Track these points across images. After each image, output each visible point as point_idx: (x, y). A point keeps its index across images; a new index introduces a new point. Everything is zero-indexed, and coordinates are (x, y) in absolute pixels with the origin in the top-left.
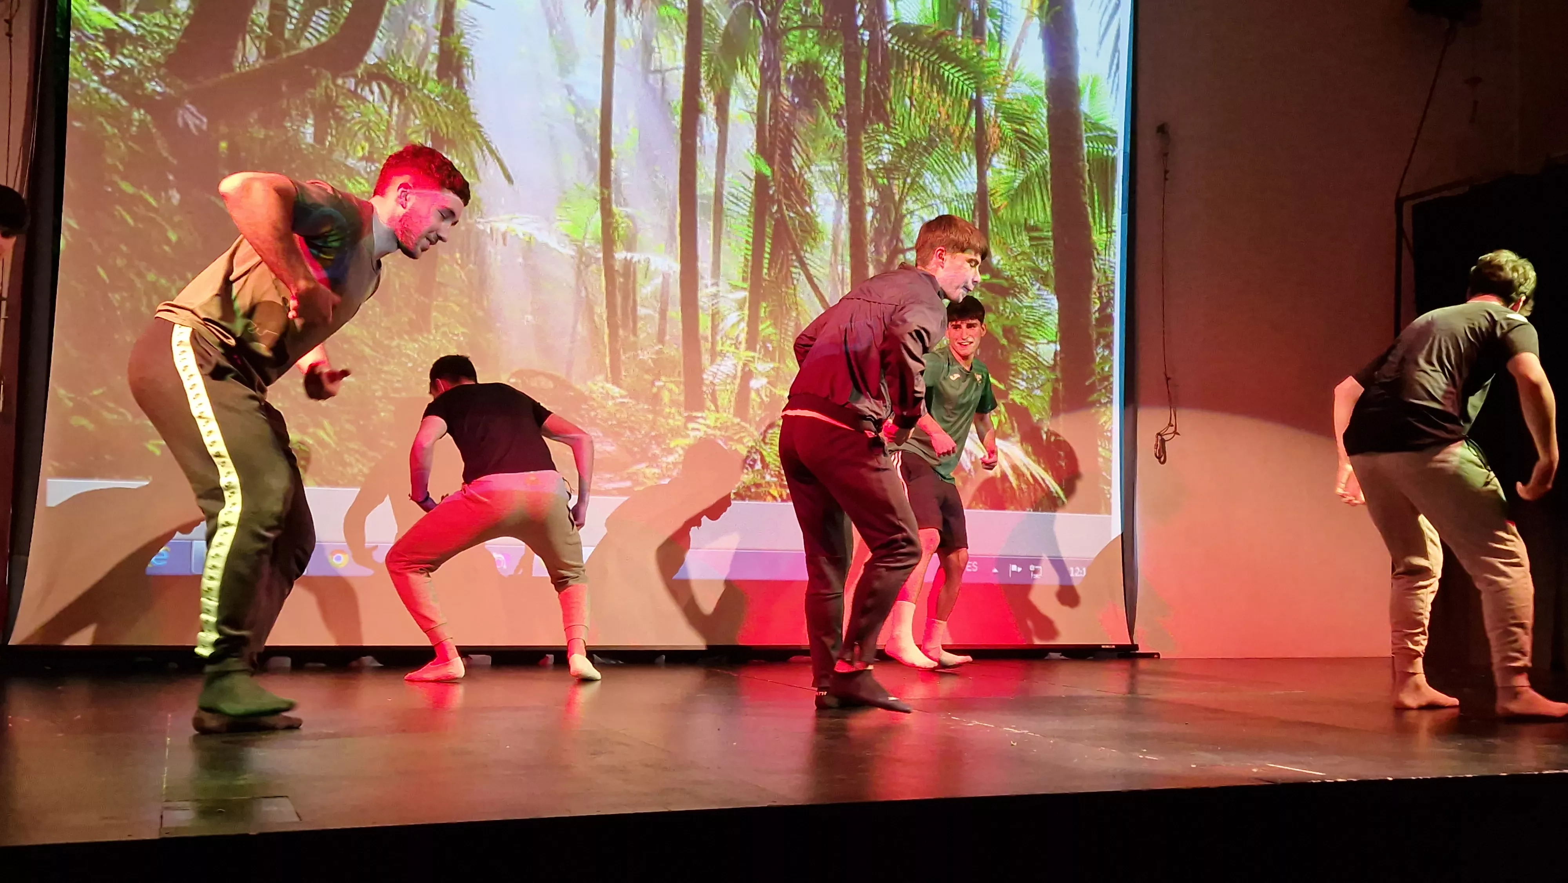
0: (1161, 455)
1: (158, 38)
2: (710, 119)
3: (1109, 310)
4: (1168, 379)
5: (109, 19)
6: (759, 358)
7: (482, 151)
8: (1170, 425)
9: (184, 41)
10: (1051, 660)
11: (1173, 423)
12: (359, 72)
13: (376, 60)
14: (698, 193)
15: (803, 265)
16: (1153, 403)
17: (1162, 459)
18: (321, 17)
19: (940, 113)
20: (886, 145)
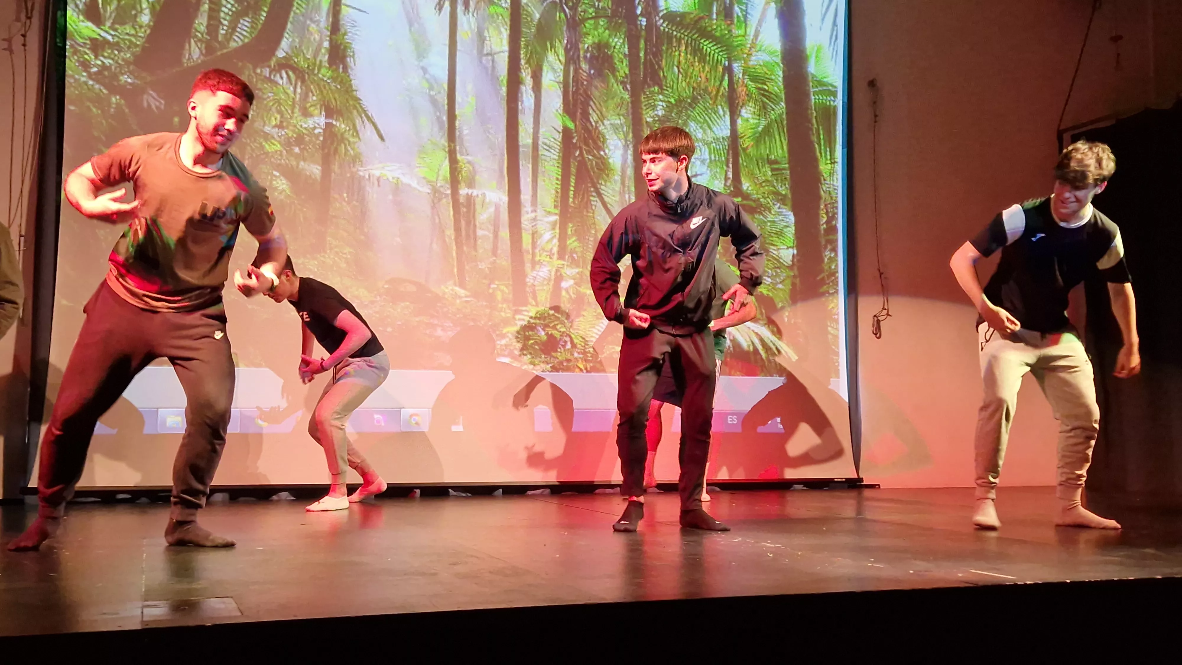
0: (877, 331)
1: (128, 43)
2: (528, 88)
3: (834, 222)
4: (881, 274)
5: (94, 31)
6: (567, 265)
7: (362, 118)
8: (884, 309)
9: (147, 45)
10: (795, 490)
11: (886, 307)
12: (273, 63)
13: (284, 54)
14: (520, 144)
15: (600, 195)
16: (871, 292)
17: (878, 335)
18: (245, 23)
19: (700, 77)
20: (660, 103)
